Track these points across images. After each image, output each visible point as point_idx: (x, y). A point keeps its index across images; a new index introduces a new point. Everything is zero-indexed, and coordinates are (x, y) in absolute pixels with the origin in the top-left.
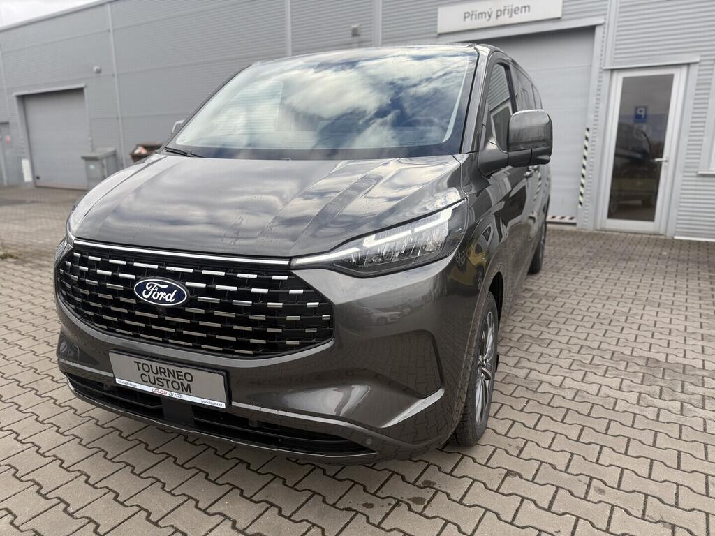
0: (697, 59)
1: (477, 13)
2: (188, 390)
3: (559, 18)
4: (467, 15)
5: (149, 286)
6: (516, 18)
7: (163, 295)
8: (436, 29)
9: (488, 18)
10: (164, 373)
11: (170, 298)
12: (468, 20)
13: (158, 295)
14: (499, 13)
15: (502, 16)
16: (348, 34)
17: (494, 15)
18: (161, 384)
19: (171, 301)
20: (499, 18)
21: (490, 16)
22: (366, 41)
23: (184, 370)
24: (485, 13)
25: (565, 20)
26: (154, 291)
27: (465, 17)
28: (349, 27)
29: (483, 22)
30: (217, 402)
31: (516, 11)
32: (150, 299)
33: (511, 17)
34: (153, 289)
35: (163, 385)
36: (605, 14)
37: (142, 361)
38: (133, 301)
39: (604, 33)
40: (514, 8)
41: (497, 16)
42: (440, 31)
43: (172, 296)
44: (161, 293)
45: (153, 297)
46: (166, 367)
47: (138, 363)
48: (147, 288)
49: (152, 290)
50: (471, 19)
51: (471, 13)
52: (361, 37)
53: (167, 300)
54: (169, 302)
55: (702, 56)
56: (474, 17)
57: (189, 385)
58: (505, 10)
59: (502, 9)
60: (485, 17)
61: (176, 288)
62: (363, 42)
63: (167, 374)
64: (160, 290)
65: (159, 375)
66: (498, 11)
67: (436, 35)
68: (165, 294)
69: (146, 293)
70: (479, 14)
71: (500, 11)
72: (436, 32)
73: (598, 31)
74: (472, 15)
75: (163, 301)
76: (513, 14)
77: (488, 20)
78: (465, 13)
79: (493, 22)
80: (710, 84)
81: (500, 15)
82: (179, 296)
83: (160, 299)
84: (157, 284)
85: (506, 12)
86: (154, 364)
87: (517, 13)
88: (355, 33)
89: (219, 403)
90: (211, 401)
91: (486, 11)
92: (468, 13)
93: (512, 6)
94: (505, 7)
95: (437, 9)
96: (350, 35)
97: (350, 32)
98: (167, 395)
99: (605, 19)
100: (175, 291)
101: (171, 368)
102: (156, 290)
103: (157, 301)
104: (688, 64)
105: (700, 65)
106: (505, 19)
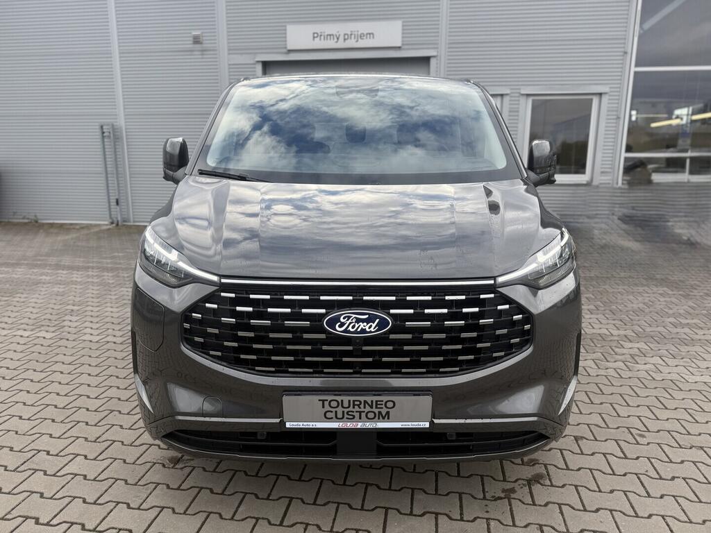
0: (508, 92)
1: (326, 34)
2: (386, 417)
3: (399, 48)
4: (316, 35)
5: (344, 318)
6: (362, 44)
7: (362, 325)
8: (286, 44)
9: (336, 40)
10: (359, 406)
11: (371, 328)
12: (317, 40)
13: (357, 326)
14: (346, 37)
15: (349, 40)
16: (189, 40)
17: (341, 39)
18: (352, 417)
19: (373, 330)
20: (346, 41)
21: (338, 39)
22: (210, 50)
23: (385, 398)
24: (333, 35)
25: (404, 49)
26: (350, 323)
27: (314, 37)
28: (190, 33)
29: (331, 44)
30: (420, 423)
31: (362, 36)
32: (346, 331)
33: (357, 41)
34: (350, 321)
35: (354, 417)
36: (437, 48)
37: (330, 398)
38: (323, 336)
39: (437, 64)
40: (359, 33)
41: (345, 39)
42: (289, 47)
43: (374, 325)
44: (361, 323)
45: (350, 328)
46: (362, 399)
47: (323, 401)
48: (342, 320)
49: (348, 322)
50: (320, 39)
51: (319, 34)
52: (204, 45)
53: (368, 330)
54: (371, 332)
55: (512, 89)
56: (322, 37)
57: (388, 413)
58: (351, 35)
59: (349, 33)
60: (334, 39)
61: (377, 317)
62: (205, 50)
63: (362, 406)
64: (358, 321)
65: (351, 409)
66: (345, 34)
67: (285, 50)
68: (365, 324)
69: (340, 326)
70: (327, 35)
71: (347, 34)
72: (286, 48)
73: (433, 62)
74: (321, 36)
75: (363, 331)
76: (360, 40)
77: (337, 42)
78: (314, 33)
79: (341, 44)
80: (518, 112)
81: (348, 39)
82: (383, 323)
83: (359, 330)
84: (354, 316)
85: (353, 36)
86: (346, 399)
87: (363, 39)
88: (197, 40)
89: (421, 423)
90: (413, 423)
91: (334, 34)
92: (317, 33)
93: (358, 31)
94: (352, 32)
95: (285, 26)
96: (191, 42)
97: (191, 39)
98: (359, 427)
99: (438, 52)
100: (378, 320)
101: (369, 399)
102: (354, 321)
103: (356, 332)
104: (502, 95)
105: (511, 97)
106: (351, 43)
